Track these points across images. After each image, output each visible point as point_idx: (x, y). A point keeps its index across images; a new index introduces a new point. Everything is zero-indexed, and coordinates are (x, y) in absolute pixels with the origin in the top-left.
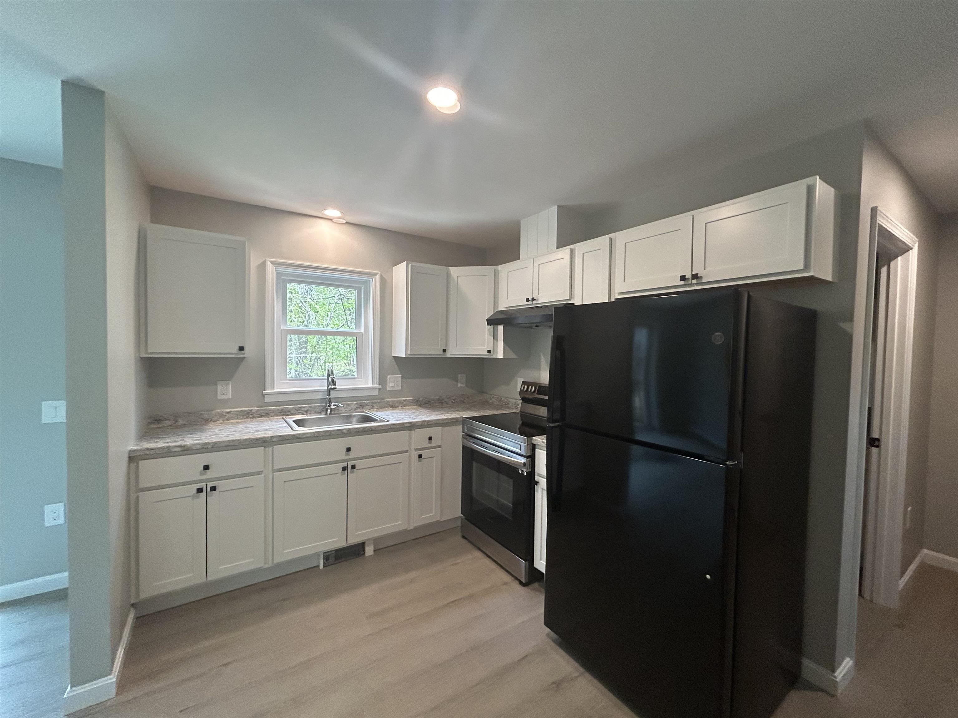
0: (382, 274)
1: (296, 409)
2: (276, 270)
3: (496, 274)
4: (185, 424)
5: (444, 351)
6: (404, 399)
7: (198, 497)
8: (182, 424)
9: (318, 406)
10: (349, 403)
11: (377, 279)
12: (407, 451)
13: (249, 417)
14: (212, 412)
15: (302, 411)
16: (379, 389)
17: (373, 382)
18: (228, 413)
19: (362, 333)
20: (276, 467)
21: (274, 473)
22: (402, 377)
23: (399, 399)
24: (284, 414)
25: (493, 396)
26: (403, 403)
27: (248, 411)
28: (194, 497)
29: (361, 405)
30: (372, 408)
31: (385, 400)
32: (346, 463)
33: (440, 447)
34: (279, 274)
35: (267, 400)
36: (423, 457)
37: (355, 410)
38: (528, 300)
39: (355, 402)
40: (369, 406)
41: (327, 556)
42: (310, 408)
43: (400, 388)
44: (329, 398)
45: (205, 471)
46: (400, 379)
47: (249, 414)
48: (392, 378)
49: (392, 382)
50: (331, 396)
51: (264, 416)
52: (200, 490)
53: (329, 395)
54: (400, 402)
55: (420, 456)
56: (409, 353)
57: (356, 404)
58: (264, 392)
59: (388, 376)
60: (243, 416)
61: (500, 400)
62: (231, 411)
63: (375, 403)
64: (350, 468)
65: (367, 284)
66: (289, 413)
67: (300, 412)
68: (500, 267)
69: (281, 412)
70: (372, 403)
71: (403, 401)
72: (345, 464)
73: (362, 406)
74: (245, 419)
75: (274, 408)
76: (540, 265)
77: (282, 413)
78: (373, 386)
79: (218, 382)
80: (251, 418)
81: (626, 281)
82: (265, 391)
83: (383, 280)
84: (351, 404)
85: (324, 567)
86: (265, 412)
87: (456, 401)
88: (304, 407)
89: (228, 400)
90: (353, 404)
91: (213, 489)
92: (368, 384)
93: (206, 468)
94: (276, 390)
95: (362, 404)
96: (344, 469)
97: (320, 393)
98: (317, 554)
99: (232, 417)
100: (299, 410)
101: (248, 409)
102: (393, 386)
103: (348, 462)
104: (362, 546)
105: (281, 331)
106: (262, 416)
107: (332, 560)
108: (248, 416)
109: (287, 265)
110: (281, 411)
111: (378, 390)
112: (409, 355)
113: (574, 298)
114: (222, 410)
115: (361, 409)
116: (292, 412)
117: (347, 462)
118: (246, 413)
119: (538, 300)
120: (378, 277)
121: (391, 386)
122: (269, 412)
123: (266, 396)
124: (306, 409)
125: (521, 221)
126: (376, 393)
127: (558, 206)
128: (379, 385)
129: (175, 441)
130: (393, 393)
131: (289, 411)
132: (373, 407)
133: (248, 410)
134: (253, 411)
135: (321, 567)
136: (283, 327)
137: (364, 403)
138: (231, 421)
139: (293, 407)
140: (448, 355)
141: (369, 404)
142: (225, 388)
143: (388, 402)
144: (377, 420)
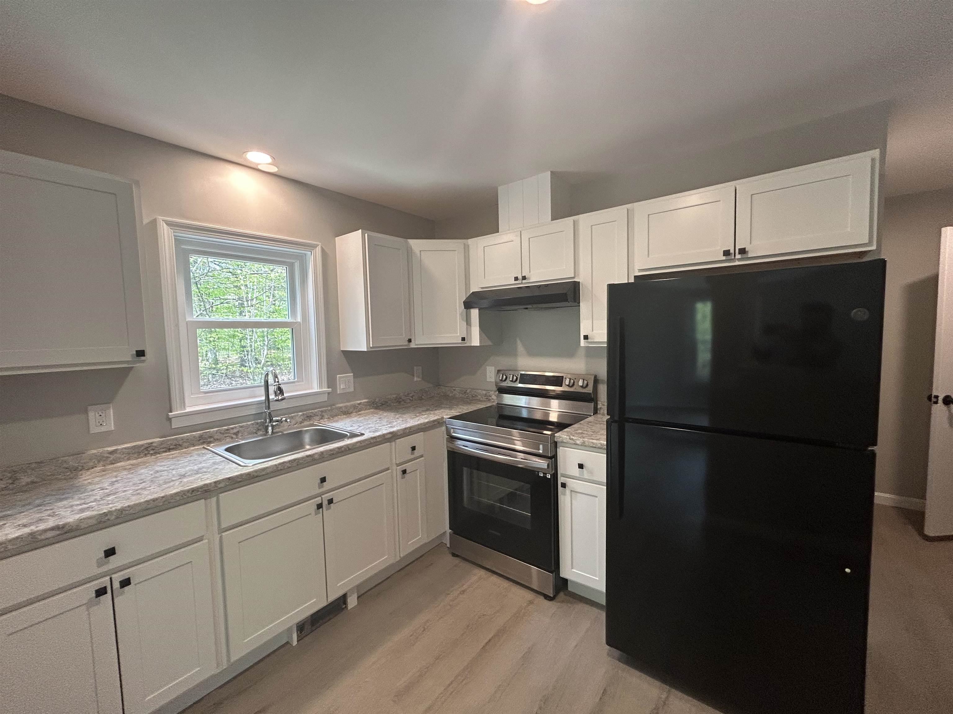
0: (323, 247)
1: (220, 433)
2: (174, 236)
3: (466, 248)
4: (33, 482)
5: (410, 341)
6: (359, 402)
7: (98, 603)
8: (28, 484)
9: (253, 424)
10: (292, 415)
11: (317, 252)
12: (388, 469)
13: (149, 453)
14: (83, 455)
15: (230, 435)
16: (329, 393)
17: (321, 386)
18: (111, 453)
19: (300, 322)
20: (224, 526)
21: (223, 534)
22: (354, 375)
23: (352, 403)
24: (204, 442)
25: (454, 388)
26: (358, 407)
27: (147, 446)
28: (89, 605)
29: (307, 417)
30: (322, 418)
31: (338, 405)
32: (320, 498)
33: (422, 456)
34: (178, 241)
35: (175, 424)
36: (407, 472)
37: (300, 424)
38: (516, 279)
39: (301, 413)
40: (318, 416)
41: (301, 627)
42: (241, 429)
43: (352, 389)
44: (269, 413)
45: (107, 558)
46: (352, 378)
47: (149, 449)
48: (343, 377)
49: (342, 383)
50: (272, 409)
51: (173, 449)
52: (101, 592)
53: (269, 408)
54: (355, 407)
55: (404, 472)
56: (371, 346)
57: (301, 415)
58: (170, 414)
59: (338, 376)
60: (139, 453)
61: (465, 392)
62: (117, 450)
63: (325, 411)
64: (325, 503)
65: (302, 259)
66: (212, 439)
67: (228, 436)
68: (470, 241)
69: (199, 440)
70: (322, 412)
71: (357, 405)
72: (318, 500)
73: (309, 417)
74: (142, 457)
75: (188, 436)
76: (530, 239)
77: (201, 441)
78: (321, 390)
79: (90, 407)
80: (152, 455)
81: (650, 256)
82: (171, 412)
83: (324, 253)
84: (295, 416)
85: (298, 641)
86: (175, 442)
87: (414, 397)
88: (232, 428)
89: (109, 433)
90: (297, 415)
91: (126, 583)
92: (312, 389)
93: (110, 552)
94: (188, 410)
95: (309, 415)
96: (320, 506)
97: (254, 407)
98: (289, 630)
99: (119, 458)
100: (226, 433)
101: (145, 442)
102: (344, 387)
103: (323, 496)
104: (344, 599)
105: (187, 323)
106: (169, 450)
107: (308, 627)
108: (146, 452)
109: (189, 228)
110: (199, 438)
111: (327, 394)
112: (371, 348)
113: (578, 275)
114: (101, 450)
115: (308, 422)
116: (216, 437)
117: (320, 496)
118: (142, 448)
119: (529, 279)
120: (318, 250)
121: (342, 387)
122: (181, 442)
123: (173, 419)
124: (235, 431)
125: (500, 189)
126: (325, 398)
127: (551, 172)
128: (328, 388)
129: (40, 520)
130: (346, 396)
131: (211, 437)
132: (323, 416)
133: (146, 444)
134: (154, 444)
135: (295, 643)
136: (189, 319)
137: (312, 412)
138: (119, 464)
139: (217, 431)
140: (413, 345)
141: (317, 414)
142: (103, 415)
143: (341, 408)
144: (347, 435)
